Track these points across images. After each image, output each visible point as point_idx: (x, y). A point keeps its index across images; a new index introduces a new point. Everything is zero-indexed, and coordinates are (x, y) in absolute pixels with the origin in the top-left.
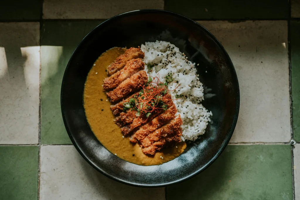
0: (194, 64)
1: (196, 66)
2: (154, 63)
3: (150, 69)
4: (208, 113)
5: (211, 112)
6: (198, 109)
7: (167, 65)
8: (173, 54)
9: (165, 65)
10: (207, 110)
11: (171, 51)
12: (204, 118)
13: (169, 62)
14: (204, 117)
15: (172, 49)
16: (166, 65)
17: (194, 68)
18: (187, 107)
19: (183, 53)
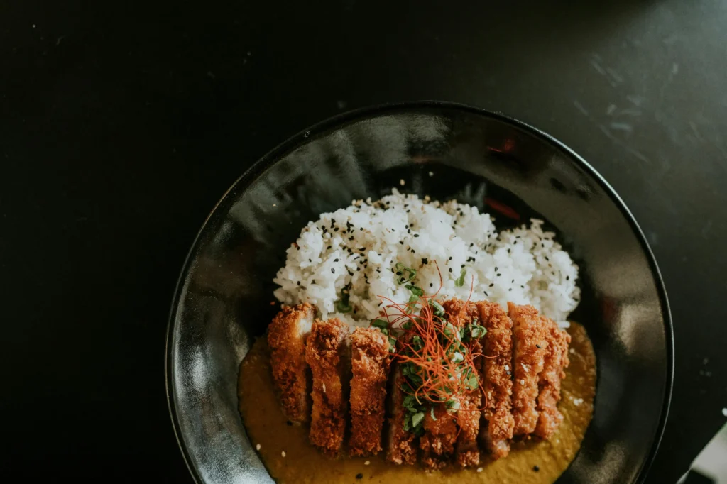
0: (395, 190)
1: (402, 190)
2: (340, 291)
3: (351, 308)
4: (532, 227)
5: (532, 220)
6: (514, 248)
7: (366, 260)
8: (349, 230)
9: (362, 267)
10: (524, 226)
11: (336, 229)
12: (543, 246)
13: (363, 252)
14: (539, 243)
15: (333, 226)
16: (365, 264)
17: (406, 197)
18: (498, 272)
19: (354, 202)
